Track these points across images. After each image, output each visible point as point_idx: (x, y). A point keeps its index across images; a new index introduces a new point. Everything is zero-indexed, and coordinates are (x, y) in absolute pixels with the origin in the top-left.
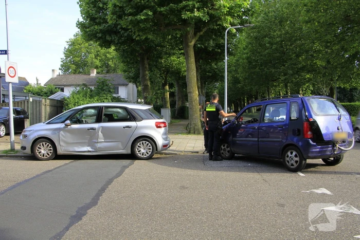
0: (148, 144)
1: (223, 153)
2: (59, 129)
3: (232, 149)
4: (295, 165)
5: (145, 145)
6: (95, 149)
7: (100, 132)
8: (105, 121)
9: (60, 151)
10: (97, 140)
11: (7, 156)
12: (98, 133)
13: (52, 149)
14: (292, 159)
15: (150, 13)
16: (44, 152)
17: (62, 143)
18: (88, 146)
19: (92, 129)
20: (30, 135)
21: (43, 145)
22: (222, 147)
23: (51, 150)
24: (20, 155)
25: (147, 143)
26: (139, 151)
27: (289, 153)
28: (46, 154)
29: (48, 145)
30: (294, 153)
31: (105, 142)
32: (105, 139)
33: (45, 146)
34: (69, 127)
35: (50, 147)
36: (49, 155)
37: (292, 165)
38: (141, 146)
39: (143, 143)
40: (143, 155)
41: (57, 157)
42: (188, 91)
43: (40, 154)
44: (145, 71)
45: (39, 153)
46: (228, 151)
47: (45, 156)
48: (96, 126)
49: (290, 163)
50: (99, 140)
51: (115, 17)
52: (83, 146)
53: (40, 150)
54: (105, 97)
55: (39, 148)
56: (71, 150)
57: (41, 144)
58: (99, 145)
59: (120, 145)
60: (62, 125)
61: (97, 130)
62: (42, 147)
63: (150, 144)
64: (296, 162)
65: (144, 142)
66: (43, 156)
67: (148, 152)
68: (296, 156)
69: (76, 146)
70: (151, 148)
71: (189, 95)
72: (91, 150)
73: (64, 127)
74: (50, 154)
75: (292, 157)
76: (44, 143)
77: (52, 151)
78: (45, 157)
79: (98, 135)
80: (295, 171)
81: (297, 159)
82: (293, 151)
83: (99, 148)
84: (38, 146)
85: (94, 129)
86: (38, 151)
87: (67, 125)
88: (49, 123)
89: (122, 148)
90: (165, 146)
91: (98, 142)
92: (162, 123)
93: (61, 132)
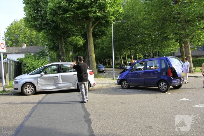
1: (123, 86)
2: (37, 78)
3: (129, 84)
4: (165, 89)
6: (57, 87)
7: (60, 79)
8: (62, 72)
9: (38, 89)
11: (3, 94)
12: (59, 78)
13: (33, 89)
14: (163, 86)
15: (72, 13)
16: (29, 91)
17: (39, 85)
18: (54, 86)
20: (20, 82)
21: (28, 86)
22: (123, 83)
23: (32, 89)
24: (11, 93)
27: (161, 84)
28: (30, 92)
29: (31, 87)
30: (164, 84)
31: (63, 83)
32: (63, 82)
33: (29, 87)
34: (43, 76)
35: (32, 88)
36: (31, 92)
37: (163, 89)
41: (36, 93)
42: (89, 55)
43: (27, 92)
44: (62, 44)
45: (26, 91)
46: (127, 85)
48: (58, 75)
49: (162, 88)
50: (60, 83)
51: (51, 16)
52: (51, 86)
53: (27, 90)
55: (26, 88)
56: (44, 89)
57: (27, 86)
58: (60, 85)
59: (71, 85)
60: (39, 75)
61: (58, 77)
62: (27, 88)
64: (165, 88)
66: (29, 93)
68: (165, 85)
69: (46, 87)
71: (90, 57)
72: (55, 88)
73: (40, 76)
74: (32, 92)
75: (163, 85)
76: (29, 86)
77: (33, 90)
78: (29, 94)
79: (59, 80)
80: (164, 92)
81: (166, 86)
82: (163, 83)
83: (60, 87)
84: (26, 87)
85: (57, 77)
86: (25, 90)
87: (42, 75)
88: (31, 74)
89: (72, 86)
90: (94, 84)
91: (59, 84)
92: (92, 72)
93: (39, 79)
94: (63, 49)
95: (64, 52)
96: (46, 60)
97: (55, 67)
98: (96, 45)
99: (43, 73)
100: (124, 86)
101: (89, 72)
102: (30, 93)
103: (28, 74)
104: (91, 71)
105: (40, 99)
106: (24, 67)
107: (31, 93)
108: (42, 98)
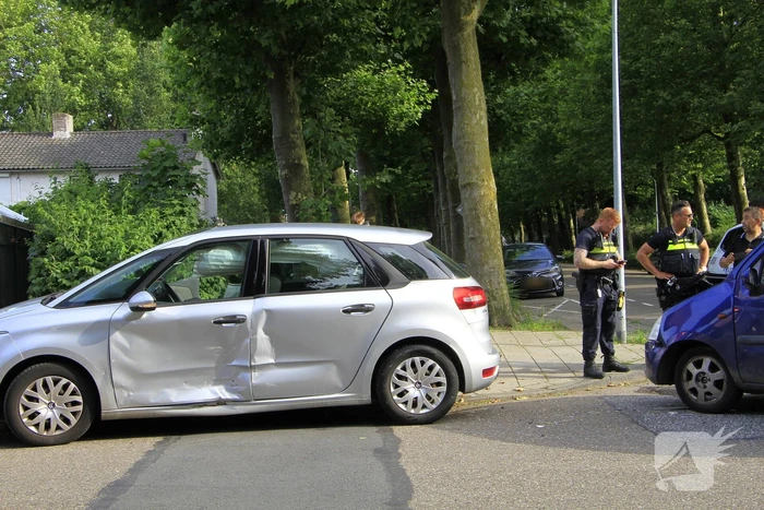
0: (431, 368)
1: (694, 391)
2: (108, 326)
3: (735, 374)
5: (422, 370)
6: (239, 393)
7: (261, 335)
8: (274, 292)
9: (114, 404)
10: (251, 358)
12: (255, 332)
13: (79, 399)
16: (50, 415)
17: (118, 377)
18: (217, 382)
19: (233, 319)
21: (45, 385)
22: (691, 367)
23: (75, 403)
25: (430, 362)
26: (401, 395)
28: (57, 421)
29: (65, 387)
31: (278, 365)
32: (276, 357)
33: (55, 390)
34: (145, 315)
35: (73, 393)
36: (67, 421)
38: (409, 373)
39: (413, 365)
40: (415, 405)
41: (100, 427)
42: (461, 184)
43: (35, 421)
45: (32, 417)
46: (718, 384)
47: (53, 426)
48: (244, 307)
50: (258, 361)
52: (200, 384)
53: (35, 407)
54: (178, 208)
55: (31, 399)
56: (152, 401)
57: (40, 382)
58: (256, 378)
59: (332, 374)
60: (119, 311)
61: (249, 321)
62: (40, 395)
63: (438, 367)
65: (417, 359)
66: (48, 426)
67: (434, 395)
69: (169, 386)
70: (443, 379)
71: (464, 194)
72: (227, 396)
73: (128, 319)
74: (74, 421)
76: (49, 379)
77: (80, 408)
78: (53, 432)
79: (254, 341)
83: (255, 387)
84: (28, 390)
85: (238, 321)
86: (26, 408)
87: (138, 310)
88: (65, 305)
89: (341, 385)
90: (487, 372)
91: (252, 368)
92: (474, 290)
93: (117, 336)
94: (292, 146)
95: (300, 166)
96: (182, 213)
97: (227, 256)
98: (507, 117)
99: (143, 297)
100: (701, 392)
101: (456, 289)
102: (58, 428)
103: (45, 303)
104: (469, 282)
105: (118, 473)
106: (43, 254)
107: (66, 427)
108: (131, 462)
